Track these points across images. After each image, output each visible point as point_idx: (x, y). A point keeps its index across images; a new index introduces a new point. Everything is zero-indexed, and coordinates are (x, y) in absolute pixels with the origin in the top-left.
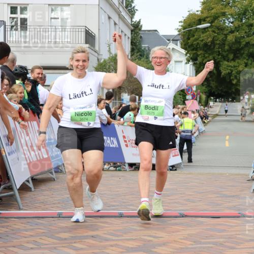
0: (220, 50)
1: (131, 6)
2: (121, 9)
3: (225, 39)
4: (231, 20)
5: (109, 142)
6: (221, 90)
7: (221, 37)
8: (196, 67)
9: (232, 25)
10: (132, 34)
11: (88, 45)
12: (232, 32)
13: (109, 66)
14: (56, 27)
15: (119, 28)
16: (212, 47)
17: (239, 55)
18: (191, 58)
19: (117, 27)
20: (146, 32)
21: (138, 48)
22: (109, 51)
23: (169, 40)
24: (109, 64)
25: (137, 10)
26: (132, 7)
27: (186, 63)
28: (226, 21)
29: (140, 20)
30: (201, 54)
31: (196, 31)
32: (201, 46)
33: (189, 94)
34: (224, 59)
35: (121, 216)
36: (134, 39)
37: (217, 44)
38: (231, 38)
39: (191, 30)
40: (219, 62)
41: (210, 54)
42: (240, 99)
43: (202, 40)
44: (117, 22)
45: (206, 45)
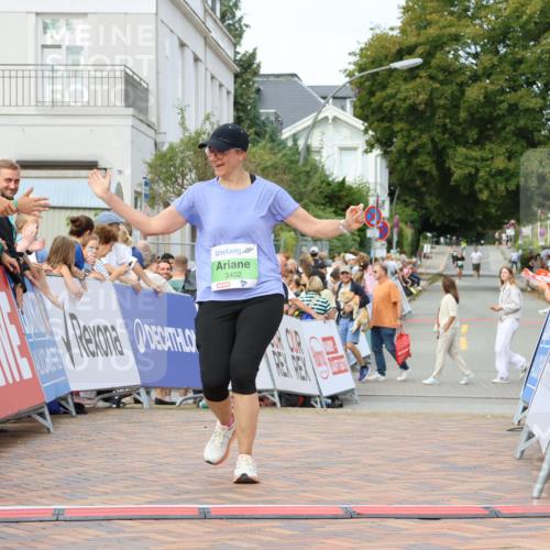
0: (448, 121)
1: (234, 17)
2: (210, 24)
3: (458, 94)
4: (473, 50)
5: (180, 339)
6: (450, 215)
7: (449, 90)
8: (390, 161)
9: (474, 61)
10: (235, 82)
11: (130, 111)
12: (475, 78)
13: (183, 160)
14: (56, 67)
15: (206, 69)
16: (428, 114)
17: (491, 133)
18: (378, 141)
19: (201, 67)
20: (272, 79)
21: (251, 116)
22: (183, 124)
23: (324, 98)
24: (181, 156)
25: (247, 26)
26: (237, 18)
27: (366, 152)
28: (461, 53)
29: (255, 50)
30: (402, 130)
31: (390, 76)
32: (401, 110)
33: (373, 225)
34: (457, 143)
35: (204, 516)
36: (242, 95)
37: (439, 107)
38: (474, 93)
39: (377, 73)
40: (444, 148)
41: (422, 131)
42: (494, 237)
43: (405, 100)
44: (201, 56)
45: (413, 109)
